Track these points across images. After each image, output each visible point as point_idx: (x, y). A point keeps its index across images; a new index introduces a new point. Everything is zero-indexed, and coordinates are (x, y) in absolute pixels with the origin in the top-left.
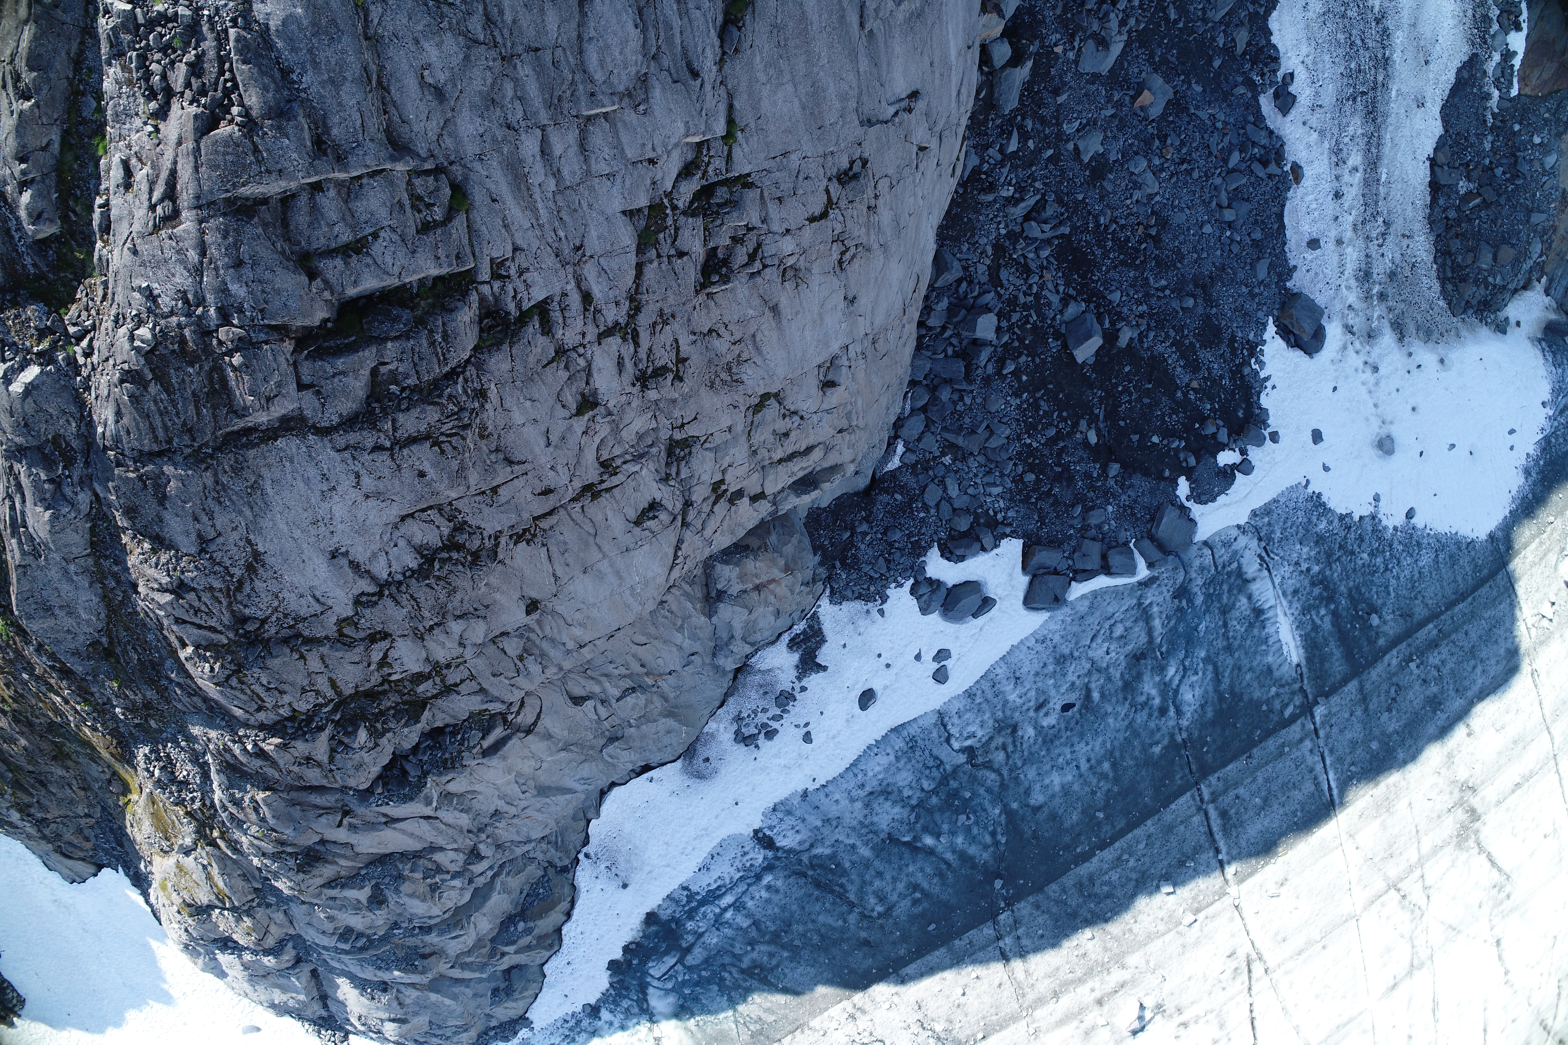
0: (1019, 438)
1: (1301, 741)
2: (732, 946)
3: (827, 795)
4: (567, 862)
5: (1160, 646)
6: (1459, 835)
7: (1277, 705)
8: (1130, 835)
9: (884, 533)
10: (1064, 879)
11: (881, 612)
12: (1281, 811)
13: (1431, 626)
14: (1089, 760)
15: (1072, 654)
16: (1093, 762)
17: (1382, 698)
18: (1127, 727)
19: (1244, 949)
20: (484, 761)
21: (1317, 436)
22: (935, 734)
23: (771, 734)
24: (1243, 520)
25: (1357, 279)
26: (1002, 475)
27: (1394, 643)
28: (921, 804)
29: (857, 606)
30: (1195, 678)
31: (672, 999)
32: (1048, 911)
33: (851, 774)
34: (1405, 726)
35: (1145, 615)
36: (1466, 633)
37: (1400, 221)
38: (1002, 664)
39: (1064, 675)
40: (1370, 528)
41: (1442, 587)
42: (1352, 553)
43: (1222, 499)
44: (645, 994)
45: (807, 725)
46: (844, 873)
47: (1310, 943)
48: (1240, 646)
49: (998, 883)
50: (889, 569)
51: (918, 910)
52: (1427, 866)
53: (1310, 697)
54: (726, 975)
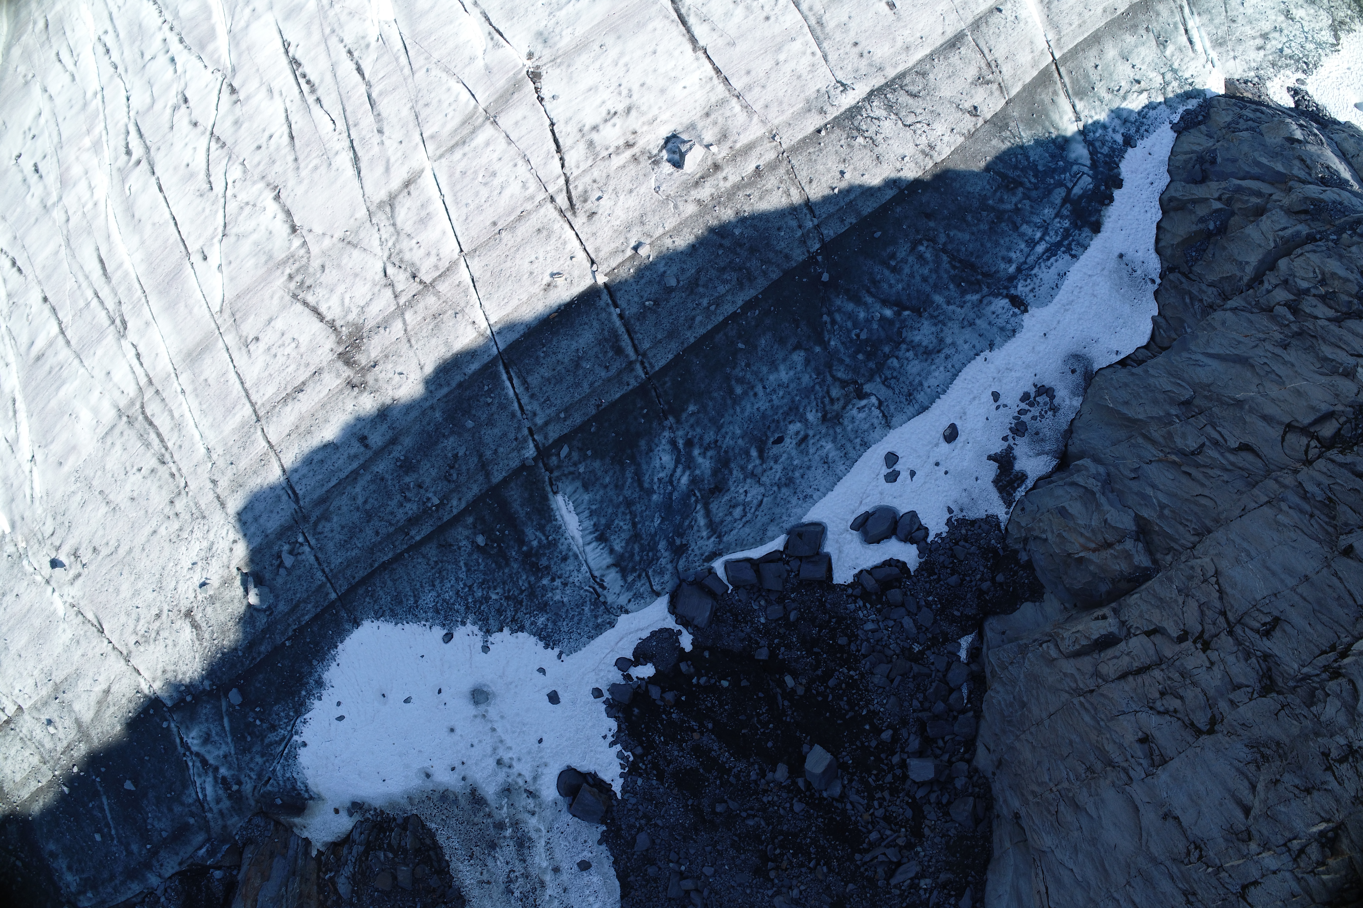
0: (862, 675)
1: (546, 424)
2: (1032, 207)
3: (974, 347)
4: (1171, 277)
5: (697, 502)
6: (361, 338)
7: (575, 456)
8: (709, 327)
9: (963, 580)
10: (766, 283)
11: (950, 510)
12: (560, 356)
13: (418, 538)
14: (755, 395)
15: (779, 488)
16: (751, 394)
17: (464, 468)
18: (722, 426)
19: (579, 221)
20: (1332, 408)
21: (554, 698)
22: (892, 408)
23: (1025, 397)
24: (623, 618)
25: (530, 839)
26: (868, 640)
27: (456, 520)
28: (897, 346)
29: (972, 515)
30: (661, 475)
31: (1073, 156)
32: (776, 252)
33: (957, 366)
34: (436, 443)
35: (714, 528)
36: (377, 533)
37: (495, 896)
38: (840, 474)
39: (784, 469)
40: (491, 621)
41: (408, 574)
42: (508, 598)
43: (645, 634)
44: (1092, 159)
45: (998, 408)
46: (953, 279)
47: (511, 227)
48: (618, 506)
49: (825, 277)
50: (952, 550)
51: (890, 249)
52: (393, 308)
53: (541, 465)
54: (1033, 180)
